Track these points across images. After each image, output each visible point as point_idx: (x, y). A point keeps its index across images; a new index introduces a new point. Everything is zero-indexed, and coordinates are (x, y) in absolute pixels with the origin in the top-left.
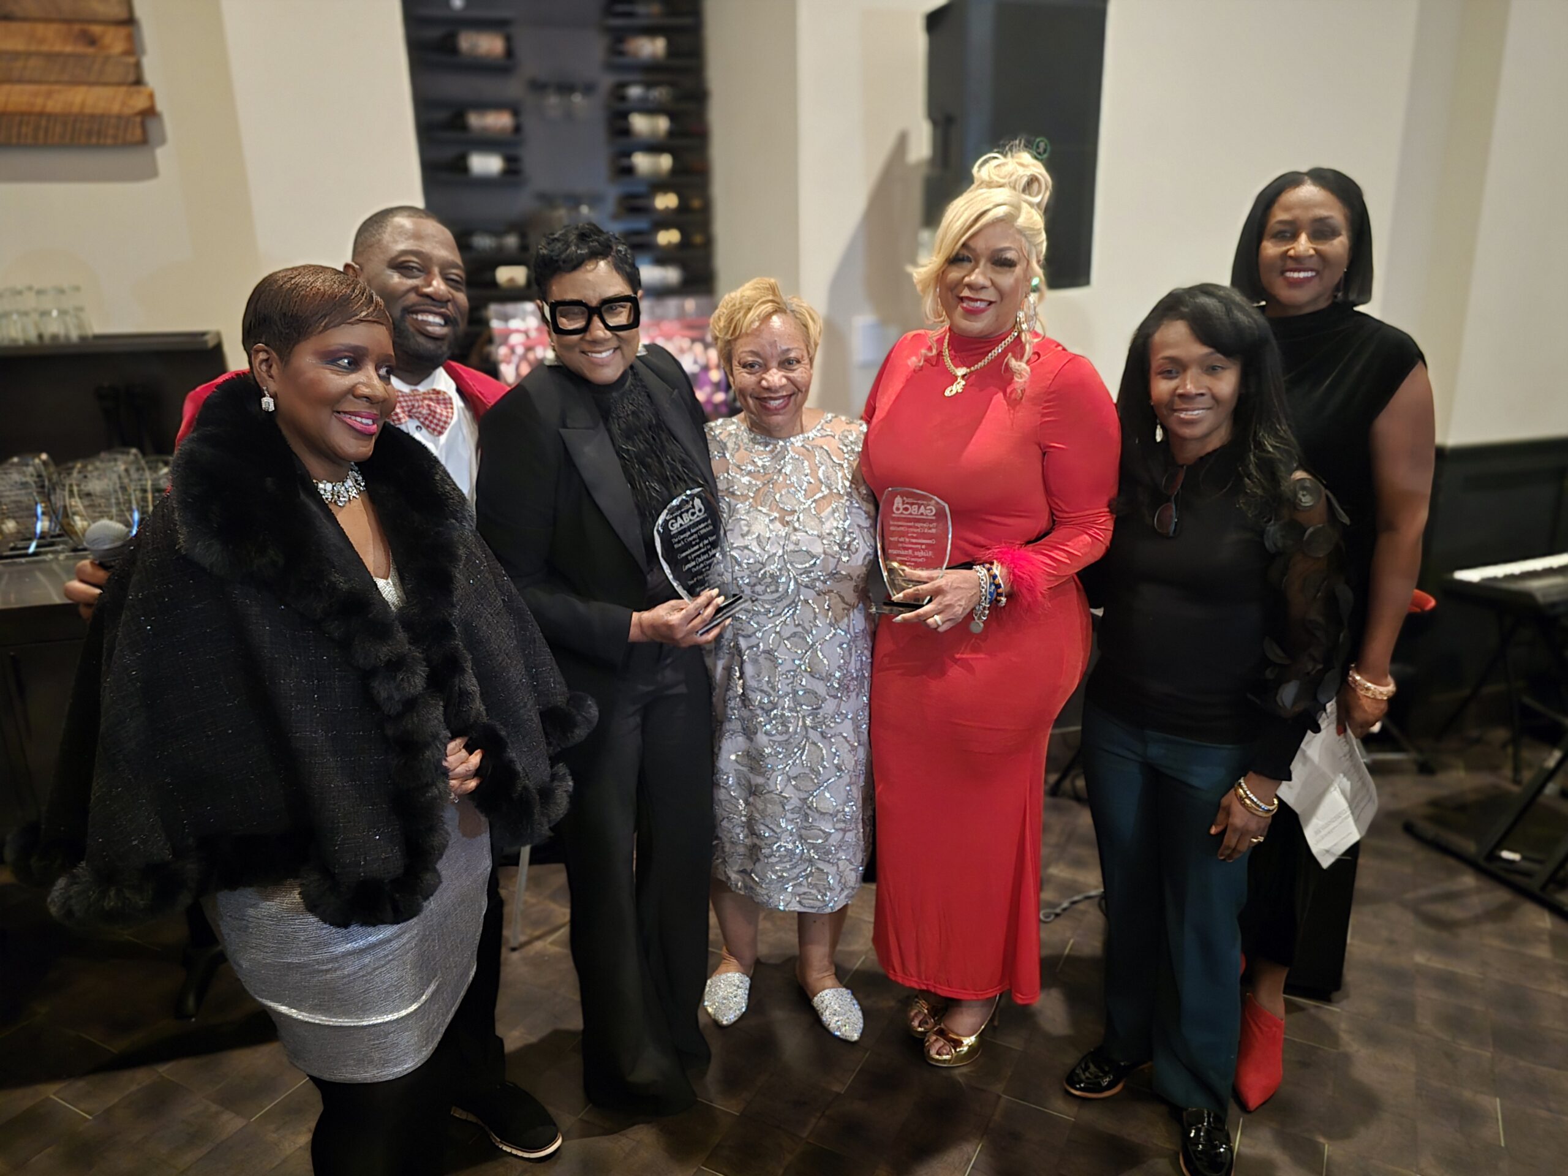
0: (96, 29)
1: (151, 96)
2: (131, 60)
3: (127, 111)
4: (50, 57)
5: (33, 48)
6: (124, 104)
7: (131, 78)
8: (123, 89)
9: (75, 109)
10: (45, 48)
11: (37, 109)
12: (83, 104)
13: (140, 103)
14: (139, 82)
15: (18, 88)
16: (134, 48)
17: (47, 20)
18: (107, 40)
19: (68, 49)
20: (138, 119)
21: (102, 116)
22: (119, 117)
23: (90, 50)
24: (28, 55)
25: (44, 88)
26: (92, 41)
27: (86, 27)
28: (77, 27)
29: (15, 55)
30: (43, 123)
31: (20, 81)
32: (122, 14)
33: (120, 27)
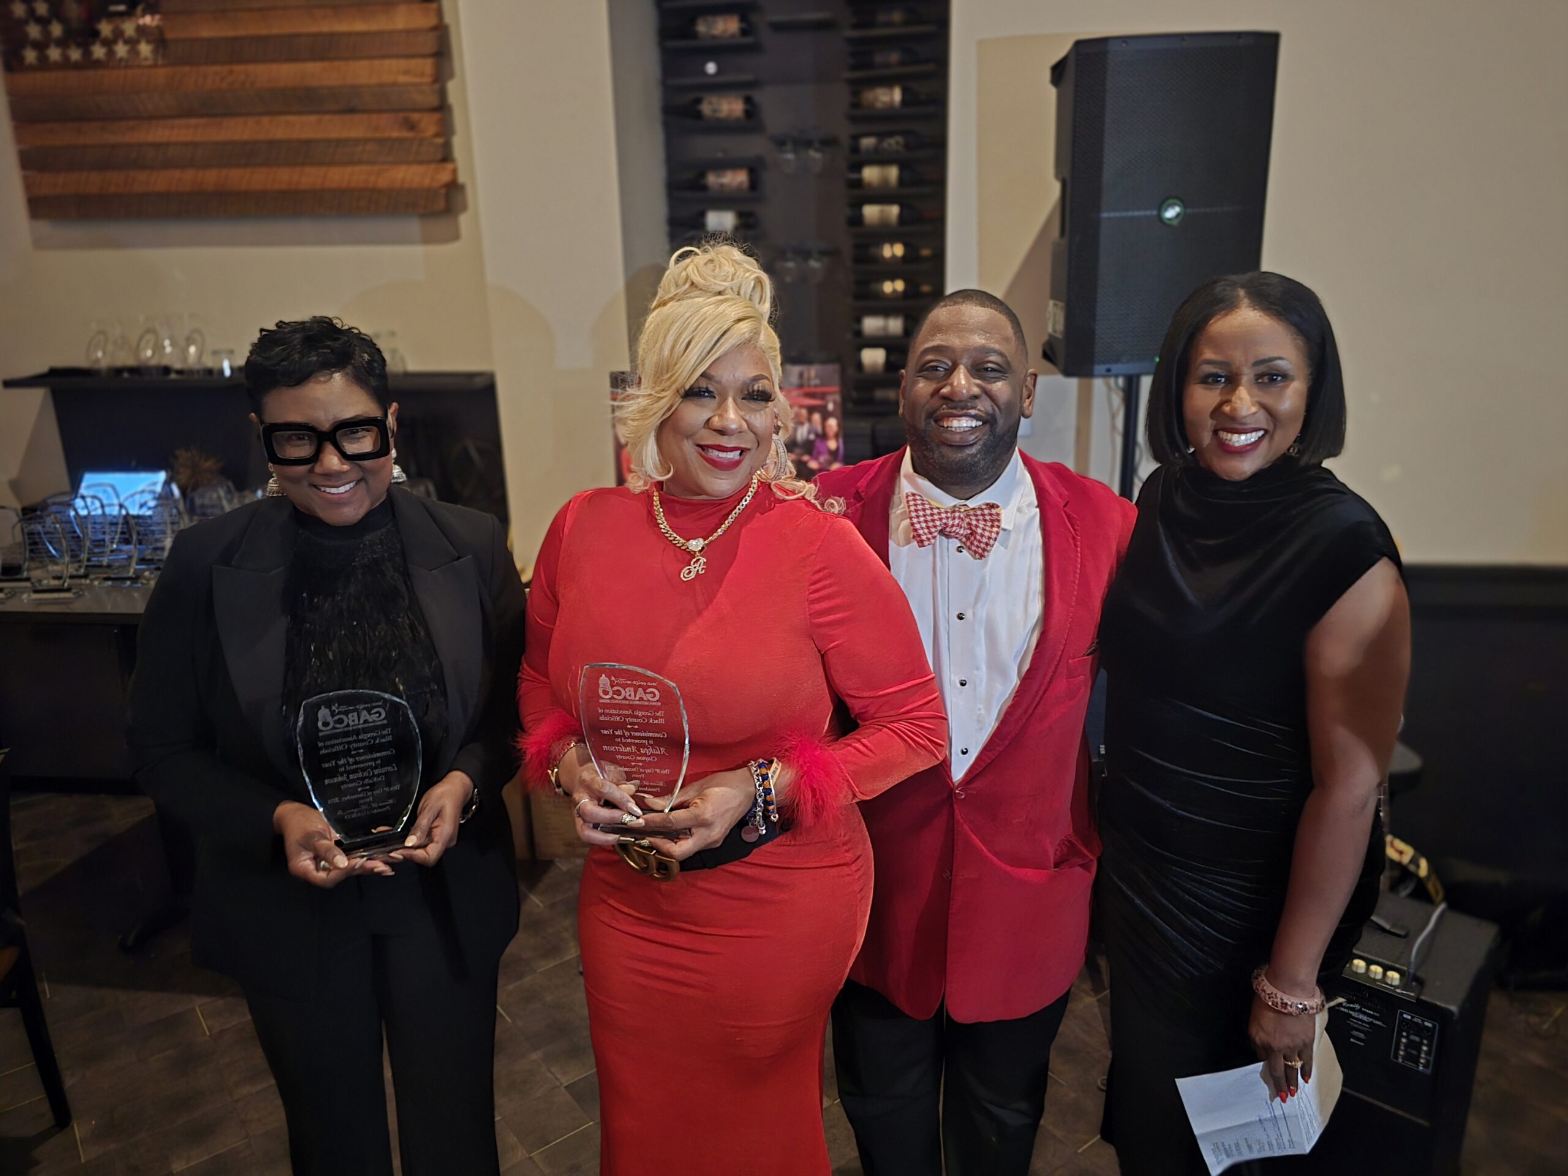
0: (415, 116)
1: (455, 171)
2: (440, 141)
3: (435, 185)
4: (381, 141)
6: (432, 179)
7: (439, 156)
8: (433, 166)
9: (398, 184)
10: (378, 135)
11: (371, 185)
12: (403, 180)
13: (445, 177)
14: (446, 157)
16: (446, 129)
17: (379, 111)
18: (423, 125)
20: (443, 191)
21: (417, 190)
22: (428, 190)
23: (411, 135)
24: (366, 141)
25: (377, 168)
27: (409, 114)
29: (357, 141)
30: (375, 196)
31: (359, 162)
32: (434, 101)
33: (433, 114)
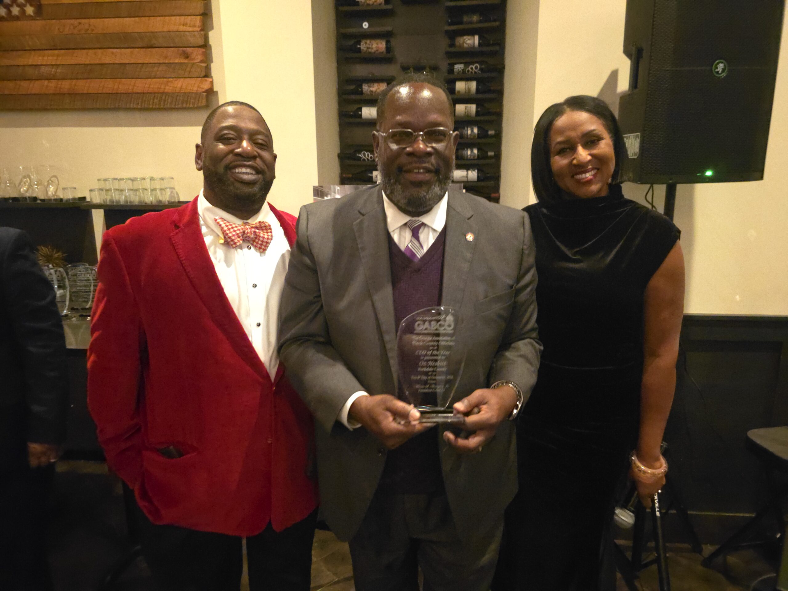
0: (189, 50)
1: (212, 83)
2: (204, 65)
3: (200, 90)
4: (169, 65)
5: (161, 62)
6: (199, 87)
7: (203, 74)
8: (199, 80)
9: (177, 90)
10: (167, 61)
11: (161, 91)
12: (181, 88)
13: (206, 86)
14: (207, 74)
15: (154, 80)
17: (168, 47)
18: (193, 56)
19: (176, 61)
20: (205, 94)
21: (189, 93)
24: (159, 64)
25: (165, 80)
26: (187, 57)
27: (184, 49)
28: (181, 49)
29: (154, 65)
30: (164, 98)
31: (155, 77)
32: (201, 42)
33: (200, 49)
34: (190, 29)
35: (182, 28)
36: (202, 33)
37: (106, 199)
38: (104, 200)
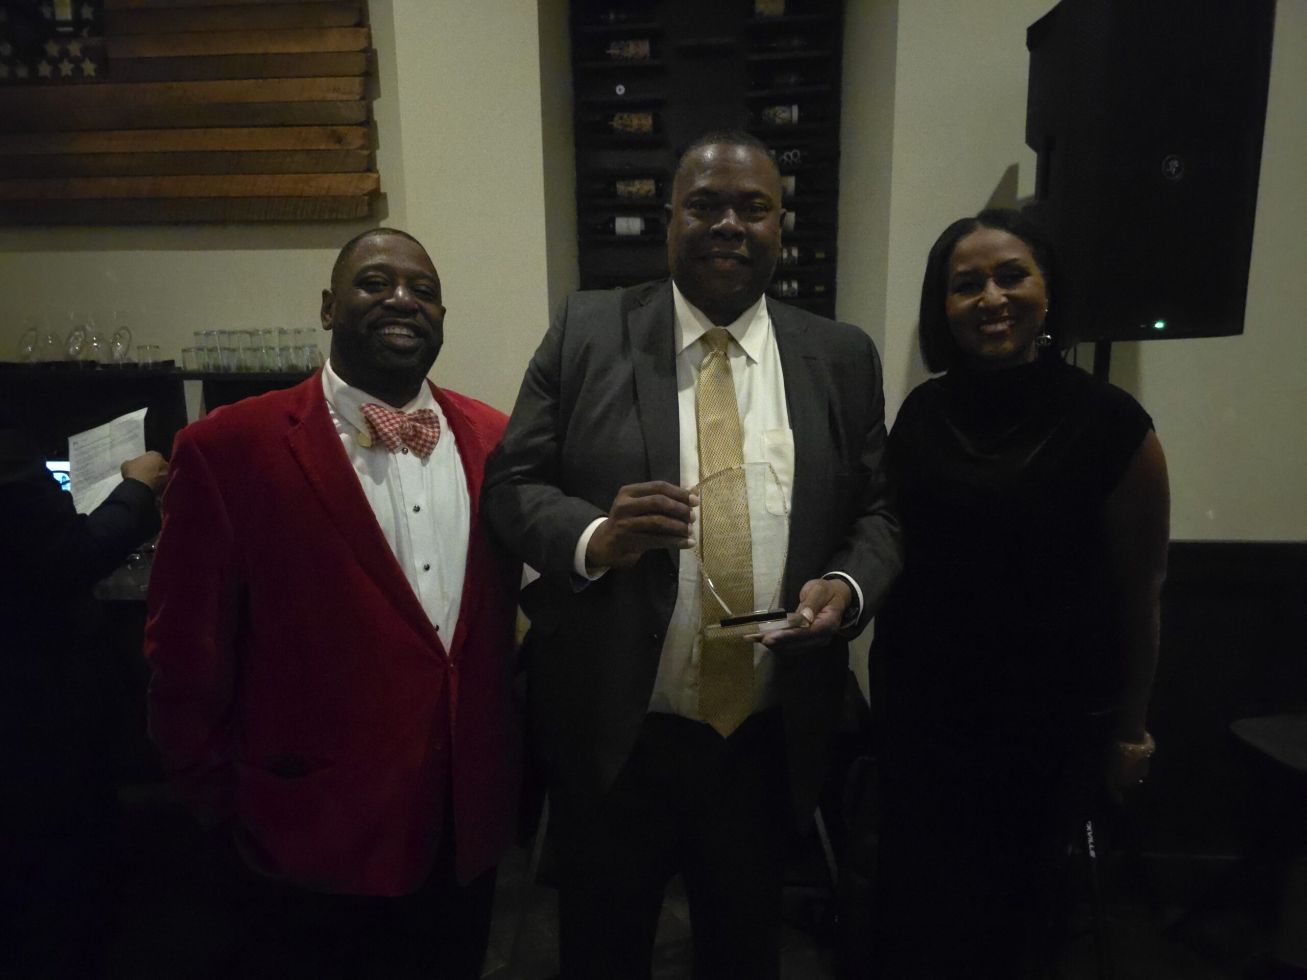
0: (341, 129)
1: (378, 180)
2: (366, 152)
4: (310, 153)
5: (298, 148)
8: (357, 176)
9: (323, 192)
10: (307, 146)
11: (298, 193)
12: (329, 188)
13: (368, 185)
14: (370, 167)
15: (287, 176)
16: (371, 142)
17: (309, 125)
19: (323, 147)
20: (366, 198)
21: (341, 197)
22: (353, 197)
23: (337, 147)
24: (295, 152)
25: (304, 177)
26: (339, 140)
27: (335, 128)
28: (329, 128)
29: (286, 153)
31: (288, 172)
33: (359, 128)
34: (345, 97)
35: (331, 96)
36: (363, 103)
37: (208, 365)
38: (204, 366)
